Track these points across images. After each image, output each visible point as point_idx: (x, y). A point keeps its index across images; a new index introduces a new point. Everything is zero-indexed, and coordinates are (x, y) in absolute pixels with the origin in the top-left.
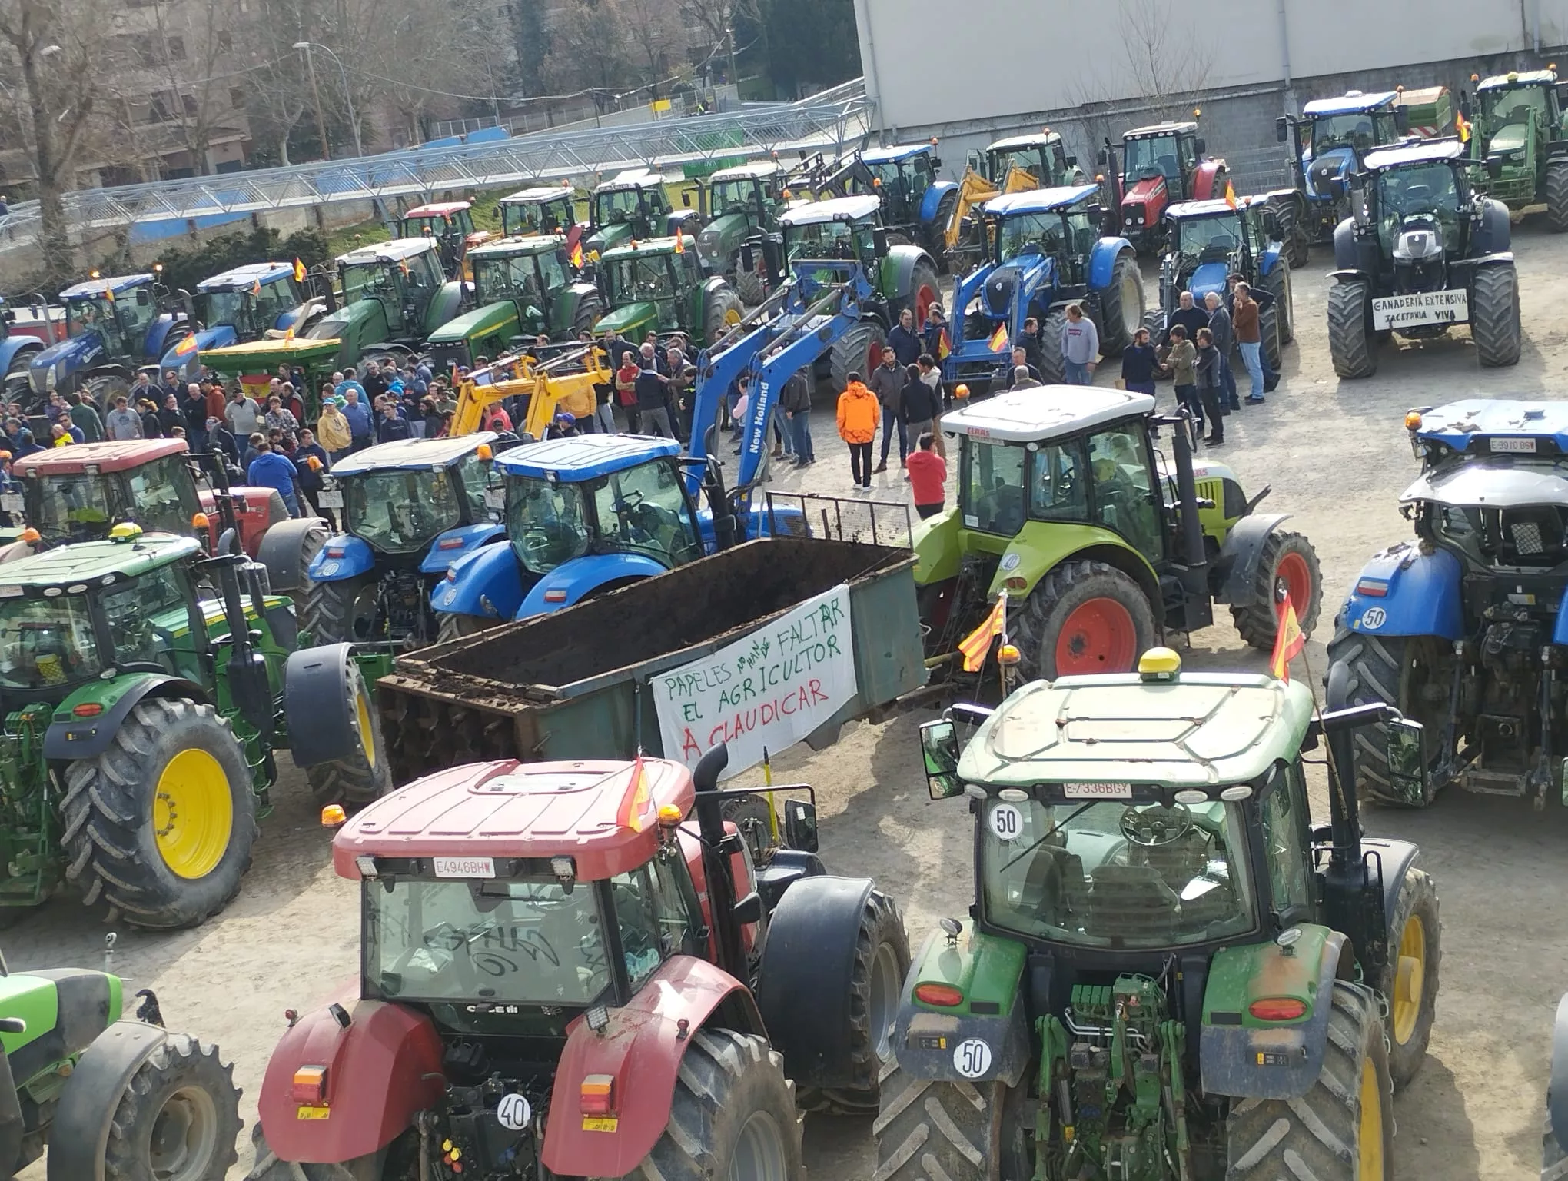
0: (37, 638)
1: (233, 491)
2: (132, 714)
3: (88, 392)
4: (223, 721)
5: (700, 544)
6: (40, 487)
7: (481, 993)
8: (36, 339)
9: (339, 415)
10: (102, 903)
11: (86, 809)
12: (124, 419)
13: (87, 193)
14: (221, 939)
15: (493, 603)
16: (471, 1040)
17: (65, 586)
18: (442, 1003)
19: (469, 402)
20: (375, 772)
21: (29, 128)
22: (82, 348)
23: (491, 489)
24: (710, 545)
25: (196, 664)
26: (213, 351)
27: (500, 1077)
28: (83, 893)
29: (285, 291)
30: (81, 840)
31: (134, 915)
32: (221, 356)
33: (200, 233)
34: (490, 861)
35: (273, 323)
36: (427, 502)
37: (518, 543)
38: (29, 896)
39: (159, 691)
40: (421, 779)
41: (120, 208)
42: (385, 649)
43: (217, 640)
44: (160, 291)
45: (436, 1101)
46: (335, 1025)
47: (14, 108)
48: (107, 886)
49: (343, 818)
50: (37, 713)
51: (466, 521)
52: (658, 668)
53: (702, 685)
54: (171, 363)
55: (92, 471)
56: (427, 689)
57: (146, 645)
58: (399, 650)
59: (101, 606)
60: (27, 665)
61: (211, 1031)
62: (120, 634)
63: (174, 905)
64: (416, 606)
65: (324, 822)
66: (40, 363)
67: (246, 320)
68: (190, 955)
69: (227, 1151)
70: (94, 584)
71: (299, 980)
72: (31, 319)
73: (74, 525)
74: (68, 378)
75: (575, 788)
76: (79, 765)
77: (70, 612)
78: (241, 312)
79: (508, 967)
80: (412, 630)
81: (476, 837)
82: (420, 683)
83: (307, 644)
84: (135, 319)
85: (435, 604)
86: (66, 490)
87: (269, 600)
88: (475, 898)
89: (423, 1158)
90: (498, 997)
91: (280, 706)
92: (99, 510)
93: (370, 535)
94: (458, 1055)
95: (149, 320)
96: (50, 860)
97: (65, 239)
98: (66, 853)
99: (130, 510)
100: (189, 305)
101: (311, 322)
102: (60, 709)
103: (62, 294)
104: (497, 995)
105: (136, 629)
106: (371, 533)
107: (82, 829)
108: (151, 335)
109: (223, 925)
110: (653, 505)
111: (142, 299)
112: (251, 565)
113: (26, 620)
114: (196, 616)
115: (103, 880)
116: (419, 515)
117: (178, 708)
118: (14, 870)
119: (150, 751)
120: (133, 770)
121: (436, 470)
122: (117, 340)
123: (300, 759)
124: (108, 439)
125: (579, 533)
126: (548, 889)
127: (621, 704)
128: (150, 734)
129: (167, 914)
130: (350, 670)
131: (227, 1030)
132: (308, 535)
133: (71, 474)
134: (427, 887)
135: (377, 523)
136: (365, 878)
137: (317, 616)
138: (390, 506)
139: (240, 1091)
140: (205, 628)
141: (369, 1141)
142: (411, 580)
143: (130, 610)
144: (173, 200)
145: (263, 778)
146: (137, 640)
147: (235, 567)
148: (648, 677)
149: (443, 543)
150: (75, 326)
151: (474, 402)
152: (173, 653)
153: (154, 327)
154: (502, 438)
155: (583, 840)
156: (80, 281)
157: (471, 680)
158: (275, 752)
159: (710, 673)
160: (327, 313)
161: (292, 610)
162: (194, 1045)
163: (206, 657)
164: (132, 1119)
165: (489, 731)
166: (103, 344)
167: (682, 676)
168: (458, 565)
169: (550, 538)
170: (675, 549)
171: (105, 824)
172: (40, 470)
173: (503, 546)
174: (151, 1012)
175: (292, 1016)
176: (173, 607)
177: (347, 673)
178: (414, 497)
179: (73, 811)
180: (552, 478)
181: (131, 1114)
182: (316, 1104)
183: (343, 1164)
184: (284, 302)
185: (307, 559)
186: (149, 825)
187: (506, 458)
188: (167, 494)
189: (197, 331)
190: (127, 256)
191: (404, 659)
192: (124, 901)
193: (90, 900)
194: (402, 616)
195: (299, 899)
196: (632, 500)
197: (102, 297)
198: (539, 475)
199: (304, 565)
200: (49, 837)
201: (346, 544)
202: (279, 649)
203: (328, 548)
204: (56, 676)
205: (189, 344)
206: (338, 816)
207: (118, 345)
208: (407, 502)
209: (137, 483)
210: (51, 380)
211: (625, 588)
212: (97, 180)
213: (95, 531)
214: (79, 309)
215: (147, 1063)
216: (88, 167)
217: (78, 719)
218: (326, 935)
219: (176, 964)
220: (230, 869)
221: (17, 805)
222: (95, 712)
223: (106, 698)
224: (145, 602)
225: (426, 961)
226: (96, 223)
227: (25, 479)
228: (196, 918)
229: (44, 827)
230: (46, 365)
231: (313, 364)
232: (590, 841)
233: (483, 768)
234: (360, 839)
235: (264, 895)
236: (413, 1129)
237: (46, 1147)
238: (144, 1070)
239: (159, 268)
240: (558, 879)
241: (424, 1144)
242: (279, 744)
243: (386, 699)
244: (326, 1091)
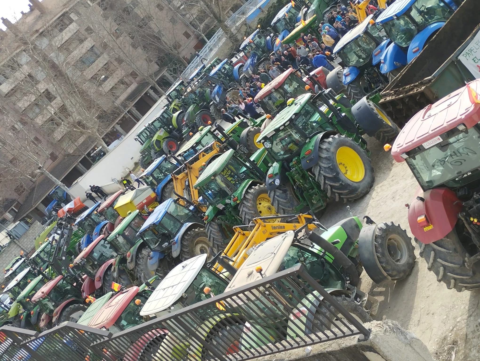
0: (285, 141)
1: (311, 74)
2: (319, 147)
3: (261, 69)
4: (344, 136)
5: (451, 8)
6: (263, 101)
7: (457, 173)
8: (241, 64)
9: (327, 36)
10: (341, 199)
11: (323, 177)
12: (273, 71)
13: (231, 18)
14: (377, 192)
15: (399, 63)
16: (462, 187)
17: (284, 125)
18: (448, 182)
19: (360, 10)
20: (393, 127)
21: (208, 11)
22: (253, 59)
23: (380, 31)
24: (454, 7)
25: (328, 125)
26: (285, 39)
27: (476, 194)
28: (335, 199)
29: (294, 11)
30: (326, 186)
31: (351, 198)
32: (288, 39)
33: (264, 9)
34: (439, 137)
35: (296, 22)
36: (364, 45)
37: (396, 42)
38: (322, 206)
39: (323, 138)
40: (406, 124)
41: (241, 16)
42: (376, 92)
43: (330, 116)
44: (263, 32)
45: (462, 209)
46: (420, 202)
47: (201, 8)
48: (340, 194)
49: (391, 147)
50: (296, 160)
51: (378, 44)
52: (458, 53)
53: (475, 50)
54: (276, 49)
55: (273, 90)
56: (394, 97)
57: (313, 127)
58: (380, 90)
59: (296, 124)
60: (287, 149)
61: (388, 218)
62: (305, 127)
63: (359, 190)
64: (378, 76)
65: (386, 150)
66: (245, 69)
67: (288, 25)
68: (371, 201)
69: (411, 247)
70: (291, 120)
71: (404, 193)
72: (237, 59)
73: (277, 107)
74: (254, 69)
75: (452, 103)
76: (315, 167)
77: (289, 130)
78: (286, 24)
79: (463, 161)
80: (381, 83)
81: (431, 132)
82: (391, 97)
83: (354, 103)
84: (261, 43)
85: (382, 72)
86: (270, 99)
87: (337, 97)
88: (440, 149)
89: (466, 225)
90: (463, 172)
91: (357, 123)
92: (281, 99)
93: (354, 64)
94: (460, 193)
95: (265, 41)
96: (322, 195)
97: (233, 33)
98: (324, 191)
99: (288, 95)
100: (272, 31)
101: (305, 15)
102: (301, 156)
103: (240, 49)
104: (462, 172)
105: (308, 125)
106: (354, 63)
107: (325, 183)
108: (267, 45)
109: (375, 189)
110: (430, 6)
111: (260, 37)
112: (327, 91)
113: (280, 138)
114: (321, 113)
115: (338, 193)
116: (364, 50)
117: (330, 139)
118: (314, 202)
119: (330, 154)
120: (328, 162)
121: (361, 35)
122: (260, 52)
123: (370, 135)
124: (273, 79)
125: (412, 28)
126: (461, 135)
127: (453, 70)
128: (327, 150)
129: (359, 193)
130: (370, 104)
131: (393, 215)
132: (338, 73)
133: (269, 94)
134: (425, 153)
135: (353, 59)
136: (406, 160)
137: (352, 94)
138: (355, 52)
139: (405, 230)
140: (325, 114)
141: (449, 228)
142: (372, 69)
143: (304, 121)
144: (252, 5)
145: (363, 145)
146: (310, 128)
147: (323, 94)
148: (457, 58)
149: (375, 54)
150: (248, 55)
151: (361, 9)
152: (321, 126)
153: (267, 42)
154: (374, 15)
155: (463, 117)
156: (242, 42)
157: (405, 88)
158: (362, 136)
159: (475, 45)
160: (308, 10)
161: (345, 96)
162: (386, 224)
163: (329, 122)
164: (381, 251)
165: (418, 99)
166: (257, 55)
167: (467, 51)
168: (382, 58)
169: (405, 34)
170: (444, 15)
171: (330, 179)
172: (260, 98)
173: (392, 44)
174: (370, 221)
175: (407, 205)
176: (313, 114)
177: (370, 105)
178: (360, 46)
179: (320, 180)
180: (395, 17)
181: (380, 250)
182: (428, 225)
183: (444, 237)
184: (295, 14)
185: (341, 80)
186: (341, 173)
187: (379, 20)
188: (295, 84)
189: (278, 37)
190: (250, 27)
191: (382, 93)
192: (346, 195)
193: (337, 199)
194: (375, 81)
195: (391, 172)
196: (422, 9)
197: (250, 43)
198: (391, 19)
199: (341, 82)
200: (318, 189)
201: (349, 70)
202: (347, 109)
203: (345, 74)
204: (295, 148)
205: (278, 41)
206: (389, 147)
207: (261, 53)
208: (359, 48)
209: (286, 87)
210: (250, 72)
211: (435, 36)
212: (231, 12)
213: (283, 106)
214: (246, 49)
215: (376, 235)
216: (227, 11)
217: (307, 156)
218: (404, 177)
219: (369, 205)
220: (369, 173)
221: (305, 185)
222: (310, 152)
223: (311, 147)
224: (306, 117)
225: (436, 173)
226: (237, 25)
227: (259, 102)
228: (367, 191)
229: (315, 187)
230: (247, 69)
231: (312, 26)
232: (465, 116)
233: (422, 112)
234: (398, 150)
235: (382, 175)
236: (459, 219)
237: (363, 267)
238: (376, 237)
239: (259, 26)
240: (462, 131)
241: (465, 222)
242: (362, 133)
243: (384, 106)
244: (428, 221)
